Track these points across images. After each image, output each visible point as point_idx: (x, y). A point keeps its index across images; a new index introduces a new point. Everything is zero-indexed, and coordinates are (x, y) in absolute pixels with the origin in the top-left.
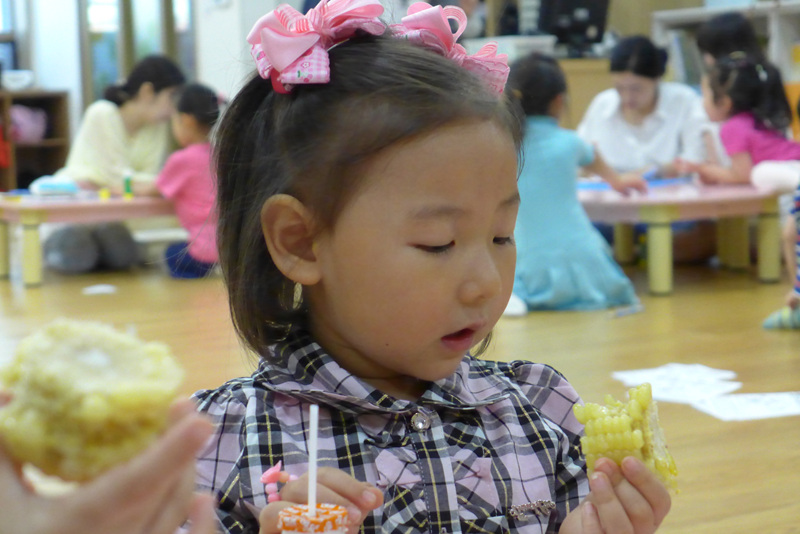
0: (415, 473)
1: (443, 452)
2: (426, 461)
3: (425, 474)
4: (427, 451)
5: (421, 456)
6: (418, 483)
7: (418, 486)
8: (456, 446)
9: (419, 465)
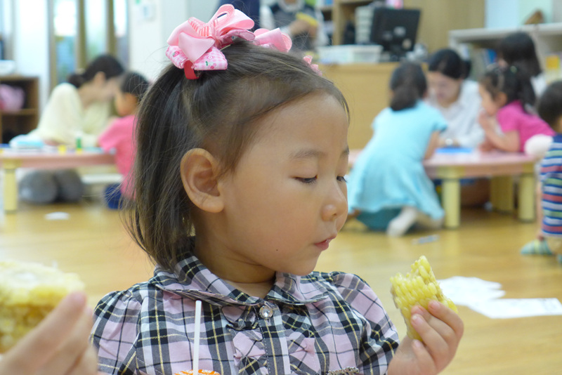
0: (262, 348)
1: (281, 333)
2: (269, 340)
3: (268, 349)
4: (270, 333)
5: (266, 336)
6: (263, 356)
7: (263, 358)
8: (290, 330)
9: (264, 343)
